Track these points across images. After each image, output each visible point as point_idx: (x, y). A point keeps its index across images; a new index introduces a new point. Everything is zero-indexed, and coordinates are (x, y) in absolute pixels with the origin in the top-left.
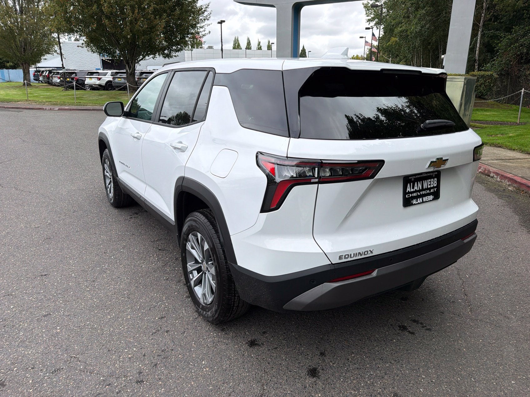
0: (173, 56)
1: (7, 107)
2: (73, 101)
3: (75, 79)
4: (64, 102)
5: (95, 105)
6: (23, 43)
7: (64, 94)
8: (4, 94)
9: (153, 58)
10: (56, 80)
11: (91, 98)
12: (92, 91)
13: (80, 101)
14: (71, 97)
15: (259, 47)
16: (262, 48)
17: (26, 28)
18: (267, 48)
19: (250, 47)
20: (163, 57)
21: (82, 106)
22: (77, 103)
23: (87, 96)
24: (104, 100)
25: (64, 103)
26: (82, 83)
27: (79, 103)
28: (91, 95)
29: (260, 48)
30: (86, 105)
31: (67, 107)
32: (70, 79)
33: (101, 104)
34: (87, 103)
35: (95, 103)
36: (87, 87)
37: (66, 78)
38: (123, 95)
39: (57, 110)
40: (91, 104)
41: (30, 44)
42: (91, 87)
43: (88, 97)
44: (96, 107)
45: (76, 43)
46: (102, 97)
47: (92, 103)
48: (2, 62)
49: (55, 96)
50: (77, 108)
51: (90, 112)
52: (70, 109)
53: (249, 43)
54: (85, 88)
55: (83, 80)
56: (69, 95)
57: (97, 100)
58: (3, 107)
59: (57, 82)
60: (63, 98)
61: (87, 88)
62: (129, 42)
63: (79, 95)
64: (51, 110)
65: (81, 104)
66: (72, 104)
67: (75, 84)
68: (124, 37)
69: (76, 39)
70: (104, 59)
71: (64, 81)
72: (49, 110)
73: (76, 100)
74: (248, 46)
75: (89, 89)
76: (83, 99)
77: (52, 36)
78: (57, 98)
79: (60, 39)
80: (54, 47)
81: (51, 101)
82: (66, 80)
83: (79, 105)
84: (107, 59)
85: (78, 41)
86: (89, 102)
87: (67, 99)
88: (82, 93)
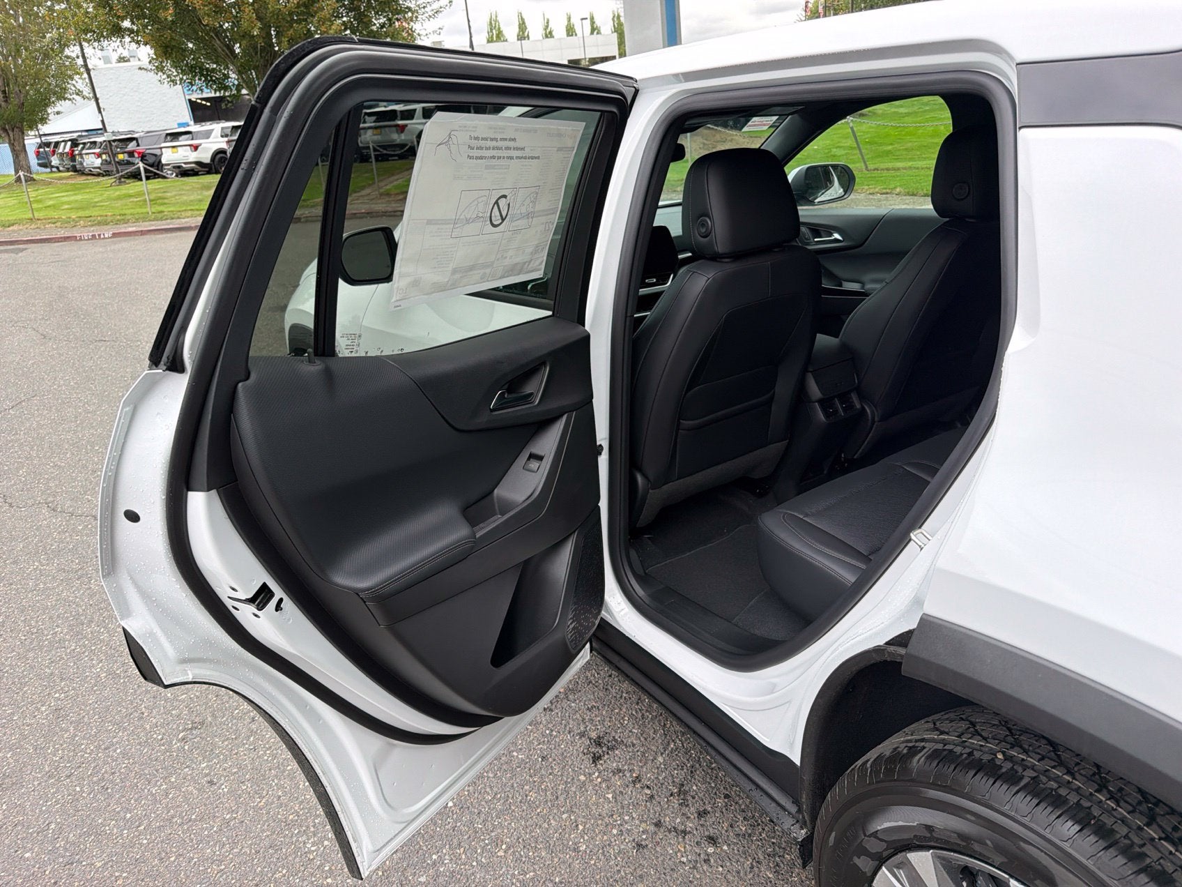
2: (144, 210)
3: (136, 155)
4: (123, 215)
7: (118, 193)
10: (92, 160)
11: (185, 198)
12: (182, 179)
13: (161, 208)
14: (135, 200)
15: (547, 31)
16: (553, 33)
18: (564, 33)
19: (525, 34)
21: (169, 221)
22: (154, 213)
23: (174, 193)
25: (122, 217)
26: (153, 164)
27: (158, 212)
28: (183, 190)
29: (549, 35)
30: (179, 218)
31: (133, 227)
32: (126, 154)
34: (180, 211)
35: (197, 210)
36: (169, 169)
37: (116, 155)
39: (109, 238)
40: (190, 213)
41: (16, 80)
42: (177, 170)
43: (176, 195)
45: (121, 67)
49: (98, 202)
50: (157, 228)
52: (142, 231)
53: (522, 26)
54: (162, 171)
55: (156, 155)
56: (130, 196)
59: (96, 166)
60: (117, 205)
61: (169, 172)
62: (257, 47)
63: (156, 193)
64: (96, 239)
65: (164, 216)
66: (144, 218)
67: (142, 169)
68: (243, 36)
69: (120, 58)
70: (195, 100)
71: (113, 162)
72: (91, 239)
73: (151, 207)
74: (521, 33)
75: (174, 174)
76: (166, 201)
77: (65, 53)
78: (102, 206)
79: (88, 60)
80: (74, 82)
81: (91, 216)
82: (117, 160)
83: (161, 219)
84: (202, 99)
85: (126, 61)
86: (184, 208)
87: (128, 205)
88: (161, 186)
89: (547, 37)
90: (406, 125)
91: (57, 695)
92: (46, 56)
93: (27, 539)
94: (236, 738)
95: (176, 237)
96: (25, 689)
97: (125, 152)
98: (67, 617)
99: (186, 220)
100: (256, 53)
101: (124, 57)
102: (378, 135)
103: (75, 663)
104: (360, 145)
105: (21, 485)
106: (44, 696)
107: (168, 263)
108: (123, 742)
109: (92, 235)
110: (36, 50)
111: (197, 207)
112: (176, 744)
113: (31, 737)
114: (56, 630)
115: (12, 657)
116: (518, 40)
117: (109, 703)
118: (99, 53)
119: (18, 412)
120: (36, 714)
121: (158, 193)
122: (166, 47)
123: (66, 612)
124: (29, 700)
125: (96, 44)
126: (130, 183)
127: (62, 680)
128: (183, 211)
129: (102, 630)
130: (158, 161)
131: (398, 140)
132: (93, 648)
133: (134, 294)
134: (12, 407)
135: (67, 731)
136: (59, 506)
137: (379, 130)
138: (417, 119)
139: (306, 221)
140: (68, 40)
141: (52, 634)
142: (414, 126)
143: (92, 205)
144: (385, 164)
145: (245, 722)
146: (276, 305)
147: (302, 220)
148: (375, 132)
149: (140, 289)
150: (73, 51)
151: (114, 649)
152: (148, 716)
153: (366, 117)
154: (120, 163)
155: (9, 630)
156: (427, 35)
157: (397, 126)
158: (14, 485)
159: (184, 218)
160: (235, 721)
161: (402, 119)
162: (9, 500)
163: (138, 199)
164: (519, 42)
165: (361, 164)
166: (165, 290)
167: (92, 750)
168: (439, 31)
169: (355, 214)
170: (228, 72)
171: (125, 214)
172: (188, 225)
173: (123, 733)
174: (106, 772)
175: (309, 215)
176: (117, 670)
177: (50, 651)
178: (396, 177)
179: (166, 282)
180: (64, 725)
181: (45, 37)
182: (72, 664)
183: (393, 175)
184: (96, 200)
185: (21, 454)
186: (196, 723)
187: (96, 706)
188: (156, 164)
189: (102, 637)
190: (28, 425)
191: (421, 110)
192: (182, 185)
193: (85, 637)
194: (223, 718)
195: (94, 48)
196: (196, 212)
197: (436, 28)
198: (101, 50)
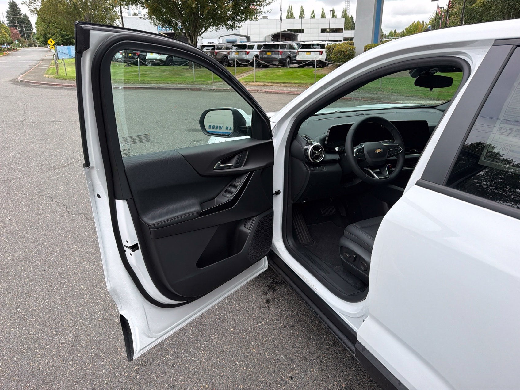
0: (237, 26)
1: (73, 86)
2: (137, 79)
3: (136, 55)
4: (128, 80)
5: (160, 83)
6: (87, 19)
7: (127, 70)
8: (70, 71)
9: (216, 30)
10: (118, 55)
11: (154, 75)
12: (153, 66)
13: (143, 78)
14: (134, 74)
15: (313, 15)
16: (315, 16)
17: (90, 3)
18: (320, 16)
19: (303, 16)
20: (227, 28)
21: (146, 84)
22: (141, 80)
23: (149, 72)
24: (167, 77)
25: (128, 81)
26: (143, 59)
27: (143, 80)
28: (153, 71)
29: (313, 17)
30: (151, 83)
31: (132, 85)
32: (132, 54)
33: (166, 82)
34: (151, 81)
35: (159, 81)
36: (148, 62)
37: (128, 54)
38: (185, 71)
39: (122, 89)
40: (156, 82)
41: (94, 19)
42: (152, 63)
43: (150, 73)
44: (161, 85)
45: (135, 18)
46: (165, 73)
47: (156, 80)
48: (69, 39)
49: (119, 73)
50: (141, 87)
51: (155, 90)
52: (135, 88)
53: (302, 12)
54: (146, 62)
55: (144, 55)
56: (132, 72)
57: (160, 77)
58: (70, 85)
59: (119, 58)
60: (126, 75)
61: (148, 63)
62: (192, 13)
63: (142, 72)
64: (117, 89)
65: (145, 82)
66: (137, 82)
67: (139, 61)
68: (188, 7)
69: (134, 14)
70: (161, 33)
71: (127, 57)
72: (115, 89)
73: (140, 78)
74: (301, 15)
75: (150, 64)
76: (146, 75)
77: (114, 10)
78: (120, 75)
79: (122, 13)
80: (116, 22)
81: (116, 79)
82: (128, 56)
83: (144, 83)
84: (164, 33)
85: (136, 15)
86: (153, 79)
87: (131, 76)
88: (144, 69)
89: (312, 18)
90: (250, 52)
91: (77, 327)
92: (107, 10)
93: (73, 232)
94: (163, 376)
95: (149, 91)
96: (63, 320)
97: (132, 53)
98: (87, 280)
99: (154, 84)
100: (191, 16)
101: (136, 14)
102: (237, 55)
103: (88, 309)
104: (229, 59)
105: (74, 202)
106: (71, 327)
107: (145, 103)
108: (106, 366)
109: (115, 87)
110: (103, 8)
111: (159, 80)
112: (132, 374)
113: (62, 352)
114: (81, 287)
115: (59, 299)
116: (300, 18)
117: (101, 338)
118: (127, 11)
119: (77, 165)
120: (66, 337)
121: (143, 72)
122: (154, 10)
123: (86, 277)
124: (64, 328)
125: (126, 7)
126: (132, 66)
127: (81, 318)
128: (153, 81)
129: (102, 291)
130: (144, 58)
131: (245, 58)
132: (97, 301)
133: (130, 116)
134: (75, 163)
135: (80, 352)
136: (89, 217)
137: (237, 53)
138: (254, 49)
139: (204, 91)
140: (116, 4)
141: (79, 289)
142: (253, 52)
143: (117, 74)
144: (239, 68)
145: (169, 367)
146: (190, 128)
147: (202, 90)
148: (236, 53)
149: (133, 113)
150: (117, 9)
151: (107, 304)
152: (120, 351)
153: (233, 47)
154: (130, 57)
155: (60, 282)
156: (264, 12)
157: (245, 52)
158: (71, 202)
159: (153, 84)
160: (163, 365)
161: (248, 49)
162: (68, 210)
163: (135, 74)
164: (301, 19)
165: (228, 67)
166: (143, 115)
167: (91, 368)
168: (270, 11)
169: (225, 90)
170: (178, 22)
171: (129, 80)
172: (154, 87)
173: (107, 360)
174: (96, 384)
175: (205, 88)
176: (107, 317)
177: (77, 299)
178: (243, 74)
179: (144, 111)
180: (79, 348)
181: (107, 2)
182: (86, 309)
183: (242, 73)
184: (118, 72)
185: (76, 187)
186: (143, 361)
187: (95, 338)
188: (144, 59)
189: (102, 296)
190: (81, 172)
191: (257, 46)
192: (153, 69)
193: (94, 294)
194: (157, 361)
195: (125, 8)
196: (158, 82)
197: (269, 9)
198: (128, 9)
